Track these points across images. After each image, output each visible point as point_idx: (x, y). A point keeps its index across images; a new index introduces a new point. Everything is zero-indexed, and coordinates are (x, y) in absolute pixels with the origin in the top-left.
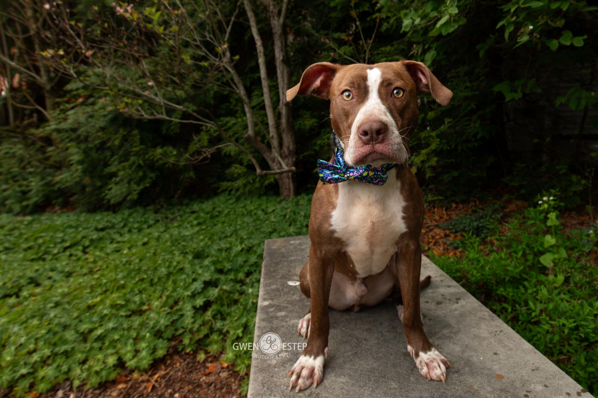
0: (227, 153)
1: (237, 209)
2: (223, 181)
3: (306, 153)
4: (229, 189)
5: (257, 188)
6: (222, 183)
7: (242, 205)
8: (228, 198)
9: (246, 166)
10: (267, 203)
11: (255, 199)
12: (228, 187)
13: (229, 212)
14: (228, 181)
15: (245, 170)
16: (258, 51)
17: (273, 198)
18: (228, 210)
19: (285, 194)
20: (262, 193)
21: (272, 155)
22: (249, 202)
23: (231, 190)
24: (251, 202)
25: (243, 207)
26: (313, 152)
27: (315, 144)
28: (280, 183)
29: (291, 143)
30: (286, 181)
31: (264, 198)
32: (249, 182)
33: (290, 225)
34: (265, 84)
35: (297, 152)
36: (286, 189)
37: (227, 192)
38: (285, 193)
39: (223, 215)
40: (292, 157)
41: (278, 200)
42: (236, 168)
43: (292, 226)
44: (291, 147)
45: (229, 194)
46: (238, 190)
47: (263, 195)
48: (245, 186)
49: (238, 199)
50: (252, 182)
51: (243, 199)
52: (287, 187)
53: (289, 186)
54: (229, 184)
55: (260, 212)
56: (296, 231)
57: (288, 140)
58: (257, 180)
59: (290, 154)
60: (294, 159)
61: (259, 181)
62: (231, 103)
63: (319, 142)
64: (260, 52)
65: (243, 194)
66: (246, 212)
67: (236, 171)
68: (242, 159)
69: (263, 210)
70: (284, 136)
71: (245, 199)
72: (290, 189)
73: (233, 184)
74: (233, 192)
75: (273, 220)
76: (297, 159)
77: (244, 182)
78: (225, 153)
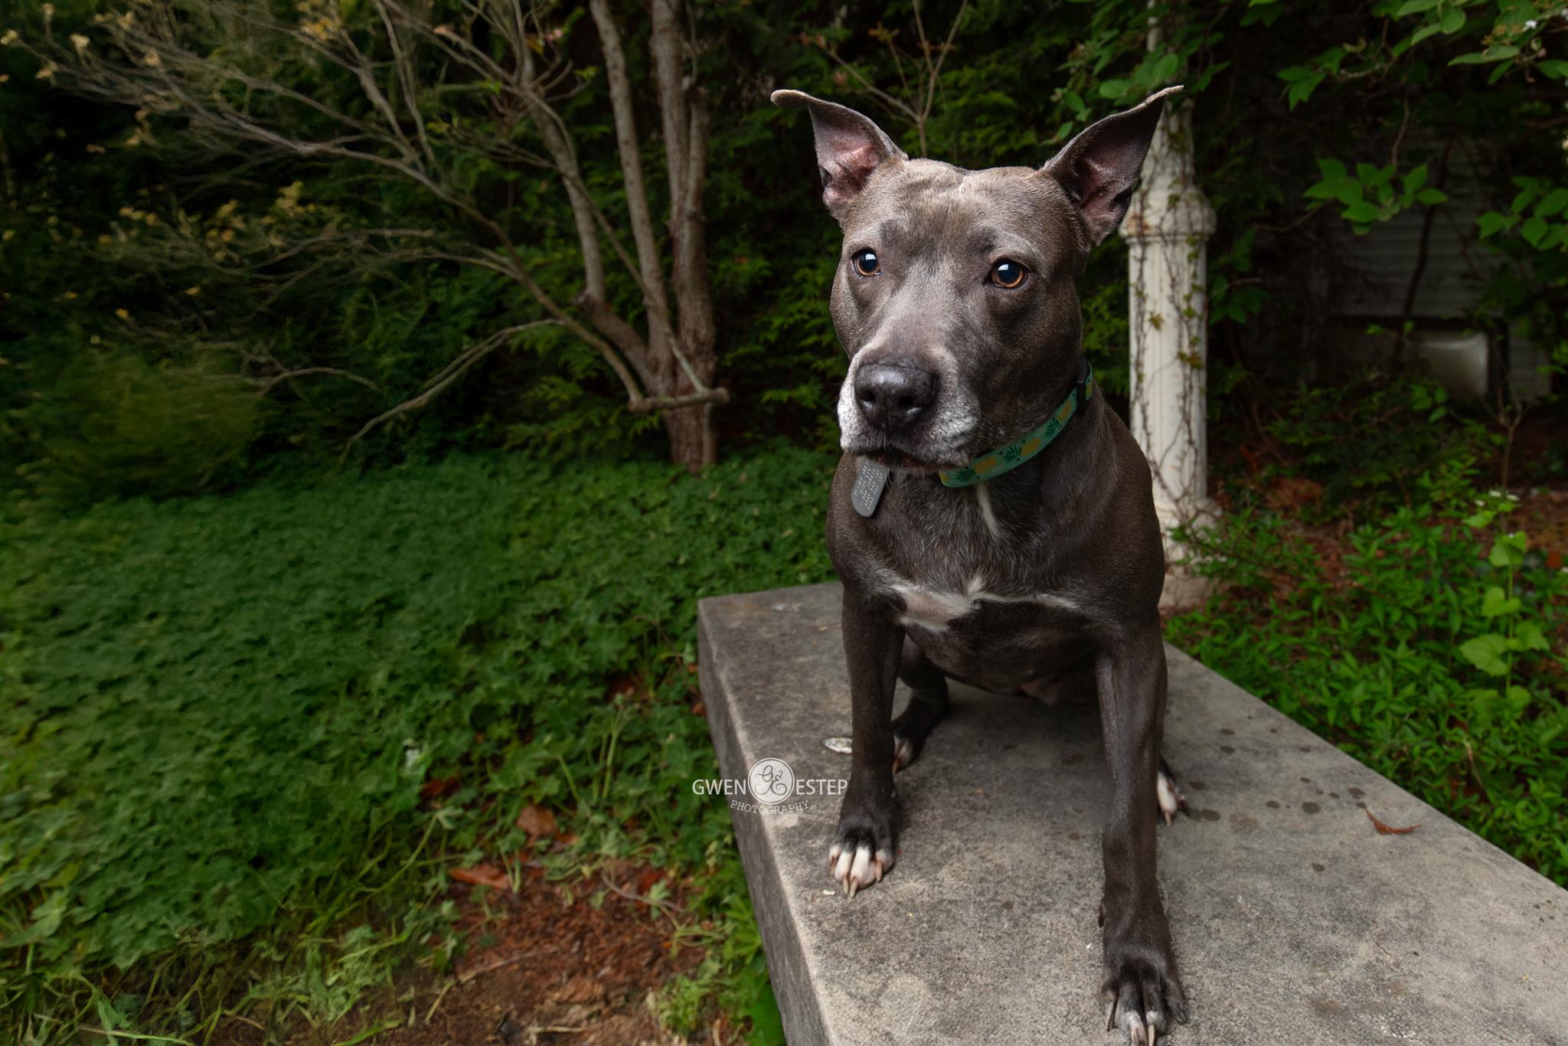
0: (527, 347)
1: (559, 499)
2: (512, 422)
3: (741, 351)
4: (532, 443)
5: (610, 442)
6: (512, 428)
7: (573, 487)
8: (531, 466)
9: (579, 382)
10: (641, 481)
11: (606, 470)
12: (530, 438)
13: (536, 506)
14: (529, 421)
15: (578, 391)
16: (609, 64)
17: (655, 469)
18: (535, 500)
19: (687, 459)
20: (626, 455)
21: (652, 353)
22: (590, 480)
23: (537, 447)
24: (597, 480)
25: (576, 492)
26: (759, 348)
27: (767, 326)
28: (673, 429)
29: (703, 321)
30: (689, 422)
31: (632, 468)
32: (588, 426)
33: (721, 545)
34: (629, 155)
35: (720, 345)
36: (689, 444)
37: (527, 452)
38: (688, 456)
39: (522, 514)
40: (705, 361)
41: (672, 473)
42: (553, 386)
43: (728, 548)
44: (703, 333)
45: (533, 458)
46: (557, 446)
47: (628, 460)
48: (577, 435)
49: (557, 470)
50: (598, 424)
51: (571, 470)
52: (693, 440)
53: (699, 437)
54: (531, 430)
55: (625, 507)
56: (739, 560)
57: (694, 312)
58: (612, 421)
59: (699, 353)
60: (711, 366)
61: (618, 422)
62: (525, 205)
63: (777, 322)
64: (615, 67)
65: (573, 456)
66: (587, 507)
67: (553, 394)
68: (567, 363)
69: (634, 501)
70: (684, 302)
71: (579, 472)
72: (700, 445)
73: (544, 429)
74: (544, 452)
75: (669, 530)
76: (718, 365)
77: (578, 424)
78: (521, 346)
